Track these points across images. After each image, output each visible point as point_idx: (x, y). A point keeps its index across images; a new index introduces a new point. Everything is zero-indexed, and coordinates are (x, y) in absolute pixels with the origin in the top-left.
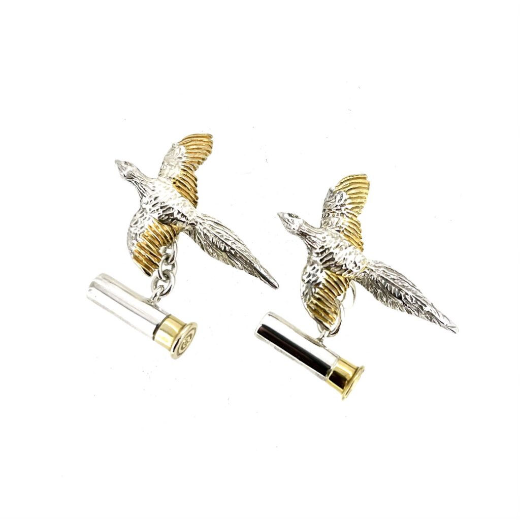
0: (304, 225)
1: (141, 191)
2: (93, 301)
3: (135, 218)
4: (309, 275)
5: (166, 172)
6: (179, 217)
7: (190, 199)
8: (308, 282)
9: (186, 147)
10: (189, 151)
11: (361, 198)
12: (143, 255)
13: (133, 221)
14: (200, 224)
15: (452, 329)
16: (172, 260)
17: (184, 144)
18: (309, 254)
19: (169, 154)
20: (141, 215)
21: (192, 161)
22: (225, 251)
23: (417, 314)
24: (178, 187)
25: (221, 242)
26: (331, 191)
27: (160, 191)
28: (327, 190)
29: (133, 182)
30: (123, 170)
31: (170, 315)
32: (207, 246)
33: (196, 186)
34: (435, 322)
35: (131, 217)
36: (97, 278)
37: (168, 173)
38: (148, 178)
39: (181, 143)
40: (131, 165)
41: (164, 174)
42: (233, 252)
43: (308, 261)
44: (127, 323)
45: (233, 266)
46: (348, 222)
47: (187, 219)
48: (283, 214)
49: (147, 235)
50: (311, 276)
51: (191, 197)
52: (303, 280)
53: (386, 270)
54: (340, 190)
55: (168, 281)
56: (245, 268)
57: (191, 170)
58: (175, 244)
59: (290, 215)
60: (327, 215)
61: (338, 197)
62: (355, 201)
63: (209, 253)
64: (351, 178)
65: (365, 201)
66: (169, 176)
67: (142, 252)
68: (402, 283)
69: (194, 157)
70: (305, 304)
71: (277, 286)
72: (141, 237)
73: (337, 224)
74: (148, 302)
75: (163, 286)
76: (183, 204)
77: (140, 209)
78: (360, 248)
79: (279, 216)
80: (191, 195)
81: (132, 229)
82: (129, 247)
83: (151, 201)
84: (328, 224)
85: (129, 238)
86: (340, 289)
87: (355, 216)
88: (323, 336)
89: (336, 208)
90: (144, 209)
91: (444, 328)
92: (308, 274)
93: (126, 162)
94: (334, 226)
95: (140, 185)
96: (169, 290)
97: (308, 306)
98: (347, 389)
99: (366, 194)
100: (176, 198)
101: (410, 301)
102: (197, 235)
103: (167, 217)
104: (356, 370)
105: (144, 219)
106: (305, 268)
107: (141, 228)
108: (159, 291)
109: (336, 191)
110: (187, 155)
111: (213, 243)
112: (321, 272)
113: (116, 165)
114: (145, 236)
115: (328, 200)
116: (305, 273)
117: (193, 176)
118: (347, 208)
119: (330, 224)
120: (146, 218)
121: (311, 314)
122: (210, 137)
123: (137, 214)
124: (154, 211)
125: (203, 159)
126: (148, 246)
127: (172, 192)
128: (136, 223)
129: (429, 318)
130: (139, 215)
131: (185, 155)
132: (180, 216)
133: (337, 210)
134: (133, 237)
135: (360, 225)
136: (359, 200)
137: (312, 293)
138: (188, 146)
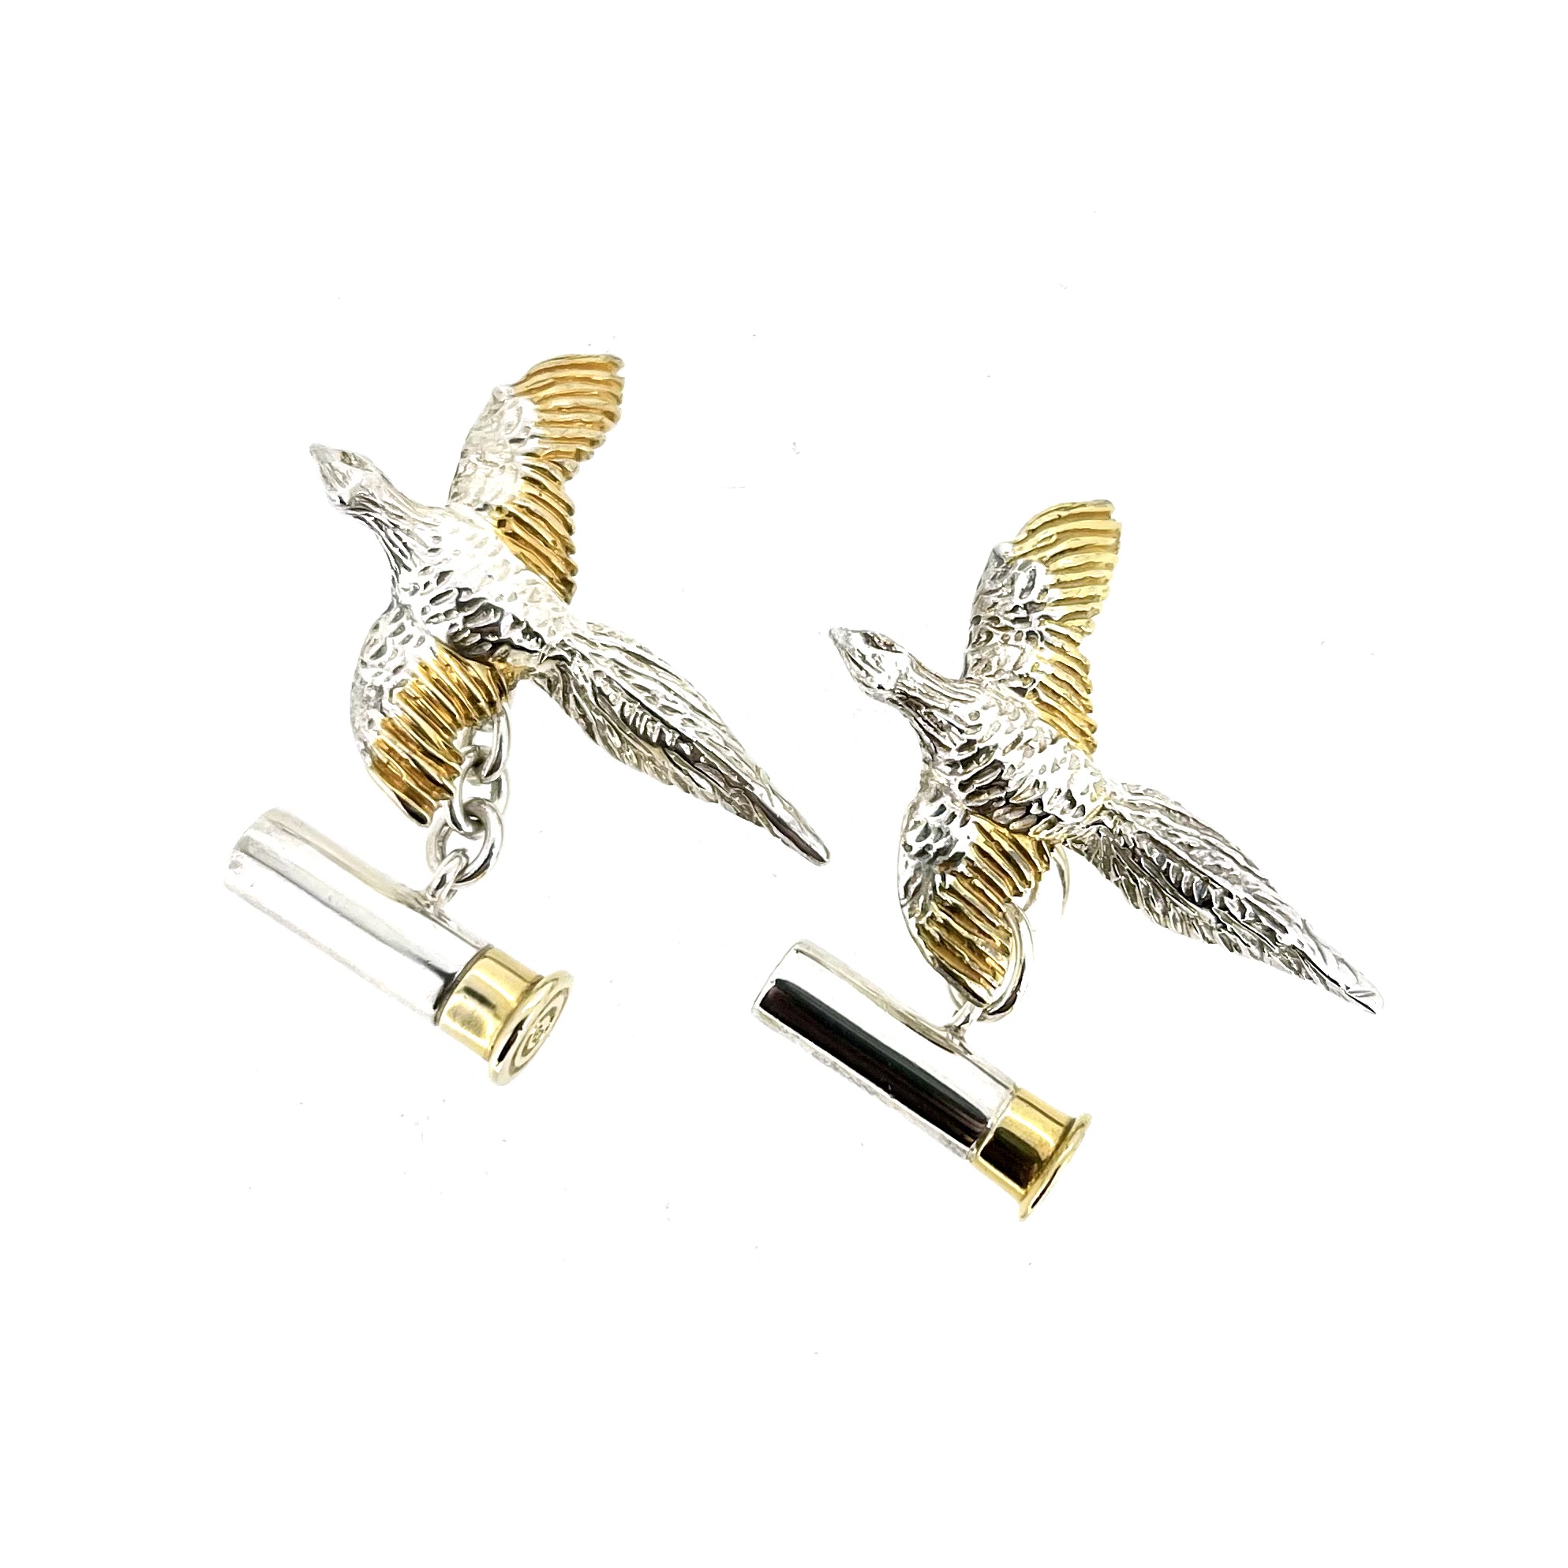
0: (911, 674)
1: (396, 551)
2: (246, 898)
3: (377, 635)
4: (926, 832)
5: (472, 487)
6: (516, 636)
7: (551, 573)
8: (922, 853)
9: (539, 402)
10: (548, 417)
11: (1093, 581)
12: (401, 758)
13: (369, 643)
14: (584, 658)
15: (1361, 1000)
16: (495, 768)
17: (529, 392)
18: (925, 761)
19: (483, 424)
20: (395, 626)
21: (558, 452)
22: (661, 743)
23: (1257, 953)
24: (513, 535)
25: (648, 716)
26: (998, 558)
27: (456, 553)
28: (986, 555)
29: (370, 520)
30: (336, 485)
31: (489, 947)
32: (604, 727)
33: (570, 530)
34: (1311, 979)
35: (364, 633)
36: (256, 827)
37: (481, 491)
38: (417, 505)
39: (522, 388)
40: (361, 465)
41: (466, 493)
42: (686, 748)
43: (924, 786)
44: (353, 968)
45: (686, 789)
46: (1050, 660)
47: (543, 644)
48: (848, 634)
49: (413, 693)
50: (932, 835)
51: (554, 568)
52: (908, 848)
53: (1165, 819)
54: (1030, 557)
55: (482, 834)
56: (723, 796)
57: (555, 480)
58: (503, 719)
59: (869, 639)
60: (984, 637)
61: (1022, 582)
62: (1073, 593)
63: (610, 749)
64: (1064, 514)
65: (1104, 591)
66: (485, 499)
67: (400, 748)
68: (1215, 859)
69: (563, 438)
70: (912, 922)
71: (823, 855)
72: (395, 698)
73: (1015, 667)
74: (418, 904)
75: (464, 851)
76: (528, 594)
77: (390, 607)
78: (1087, 742)
79: (836, 641)
80: (555, 561)
81: (367, 674)
82: (357, 731)
83: (426, 585)
84: (988, 667)
85: (357, 702)
86: (1022, 876)
87: (1073, 641)
88: (966, 1021)
89: (1012, 616)
90: (404, 608)
91: (1340, 995)
92: (921, 828)
93: (344, 454)
94: (1006, 676)
95: (390, 532)
96: (485, 866)
97: (921, 929)
98: (1035, 1188)
99: (1109, 566)
100: (507, 573)
101: (1238, 915)
102: (575, 692)
103: (478, 637)
104: (1068, 1131)
105: (404, 642)
106: (914, 807)
107: (395, 671)
108: (452, 868)
109: (1015, 558)
110: (540, 431)
111: (625, 720)
112: (964, 823)
113: (314, 465)
114: (407, 698)
115: (988, 587)
116: (912, 824)
117: (560, 500)
118: (1047, 617)
119: (995, 668)
120: (410, 637)
121: (928, 953)
122: (616, 365)
123: (381, 623)
124: (437, 616)
125: (593, 443)
126: (417, 728)
127: (494, 554)
128: (379, 654)
129: (1295, 966)
130: (387, 628)
131: (534, 431)
132: (520, 636)
133: (1015, 621)
134: (369, 698)
135: (1086, 668)
136: (1084, 592)
137: (934, 888)
138: (546, 398)
